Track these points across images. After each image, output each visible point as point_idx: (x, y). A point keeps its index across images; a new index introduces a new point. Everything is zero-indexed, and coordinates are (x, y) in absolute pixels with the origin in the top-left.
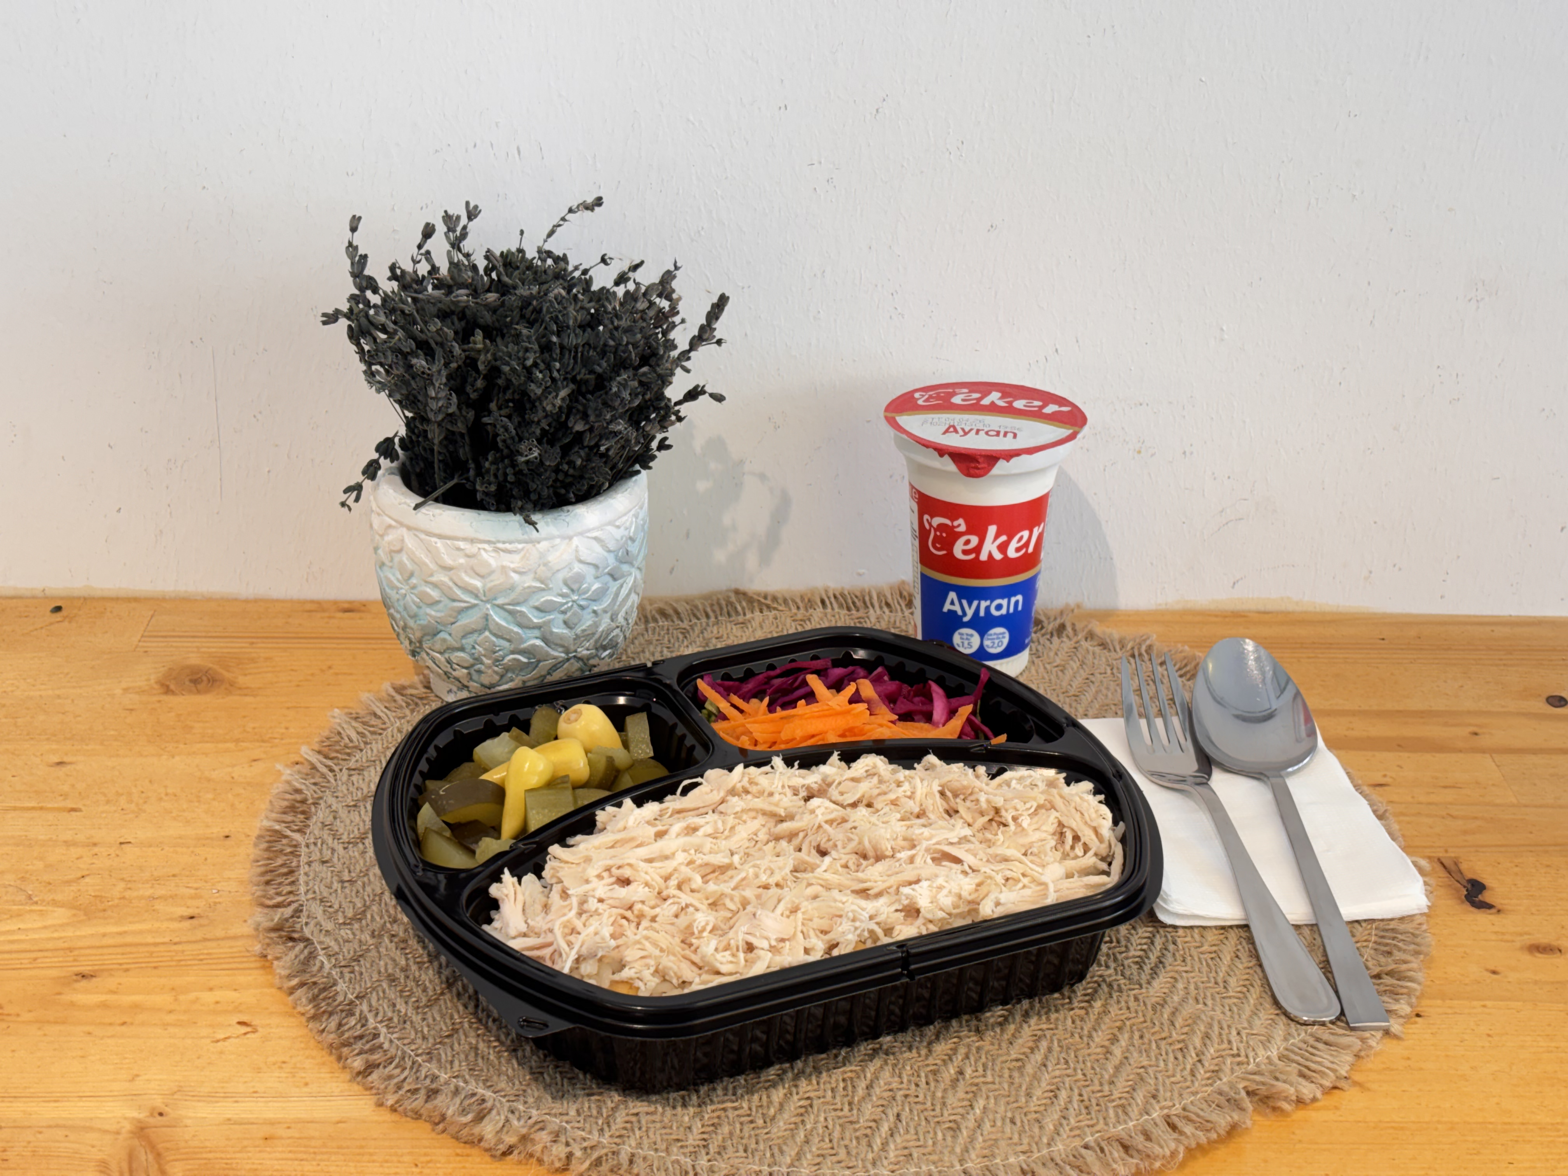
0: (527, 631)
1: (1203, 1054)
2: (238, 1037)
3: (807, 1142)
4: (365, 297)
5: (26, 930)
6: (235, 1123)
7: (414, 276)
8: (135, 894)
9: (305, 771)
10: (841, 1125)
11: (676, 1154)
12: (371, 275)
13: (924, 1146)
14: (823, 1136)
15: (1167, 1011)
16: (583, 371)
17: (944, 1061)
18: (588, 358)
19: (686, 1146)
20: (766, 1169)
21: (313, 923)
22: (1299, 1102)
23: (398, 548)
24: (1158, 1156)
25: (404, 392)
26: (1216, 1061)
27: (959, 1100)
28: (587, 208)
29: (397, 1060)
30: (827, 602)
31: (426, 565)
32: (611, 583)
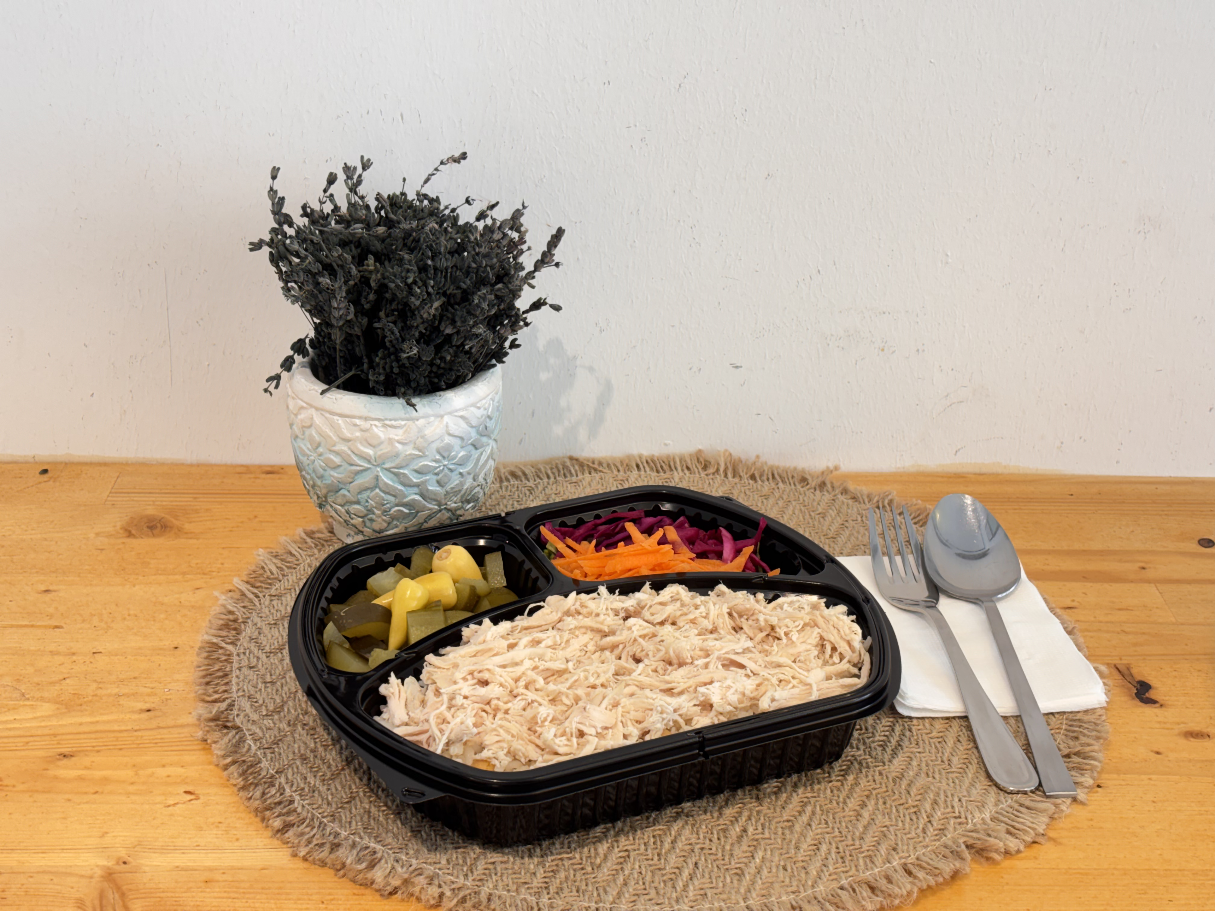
0: (409, 489)
1: (932, 816)
2: (184, 803)
3: (625, 884)
4: (283, 230)
5: (20, 720)
6: (182, 870)
7: (321, 214)
8: (105, 692)
9: (236, 597)
10: (651, 871)
11: (524, 894)
12: (288, 213)
13: (716, 888)
14: (638, 880)
15: (904, 783)
16: (452, 287)
17: (731, 821)
18: (456, 277)
19: (532, 888)
20: (593, 905)
21: (242, 715)
22: (1007, 853)
23: (308, 424)
24: (897, 895)
25: (313, 303)
26: (942, 822)
27: (743, 852)
28: (455, 161)
29: (308, 821)
30: (641, 466)
31: (330, 437)
32: (474, 451)
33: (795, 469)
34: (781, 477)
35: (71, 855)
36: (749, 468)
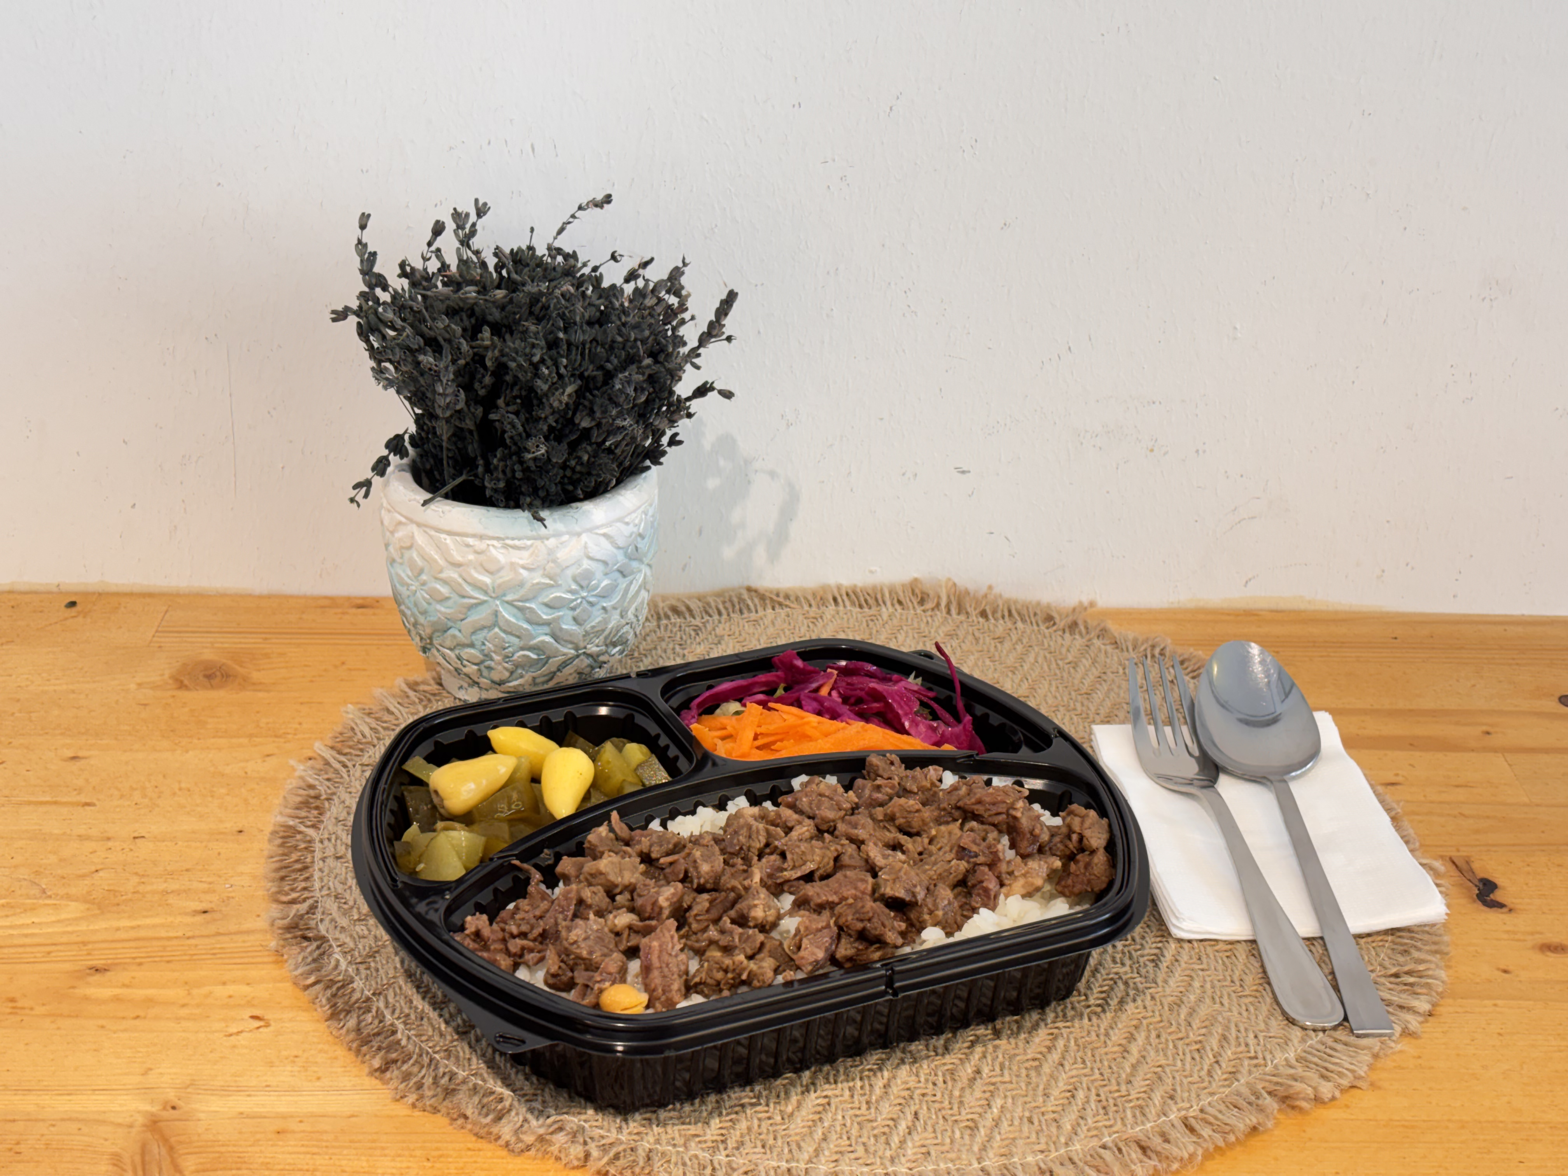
0: (536, 627)
1: (1220, 1055)
2: (250, 1031)
3: (825, 1139)
4: (374, 294)
5: (40, 924)
6: (248, 1117)
7: (424, 274)
8: (149, 888)
9: (318, 766)
10: (859, 1123)
11: (694, 1149)
12: (381, 272)
13: (942, 1144)
14: (841, 1134)
15: (1184, 1011)
16: (591, 367)
17: (961, 1059)
18: (596, 354)
19: (705, 1142)
20: (784, 1165)
21: (328, 918)
22: (1317, 1100)
23: (408, 544)
24: (1175, 1158)
25: (412, 388)
26: (1233, 1063)
27: (977, 1099)
28: (596, 206)
29: (415, 1057)
30: (839, 600)
31: (436, 561)
32: (621, 580)
33: (1038, 604)
34: (1019, 614)
35: (102, 1097)
36: (978, 602)
